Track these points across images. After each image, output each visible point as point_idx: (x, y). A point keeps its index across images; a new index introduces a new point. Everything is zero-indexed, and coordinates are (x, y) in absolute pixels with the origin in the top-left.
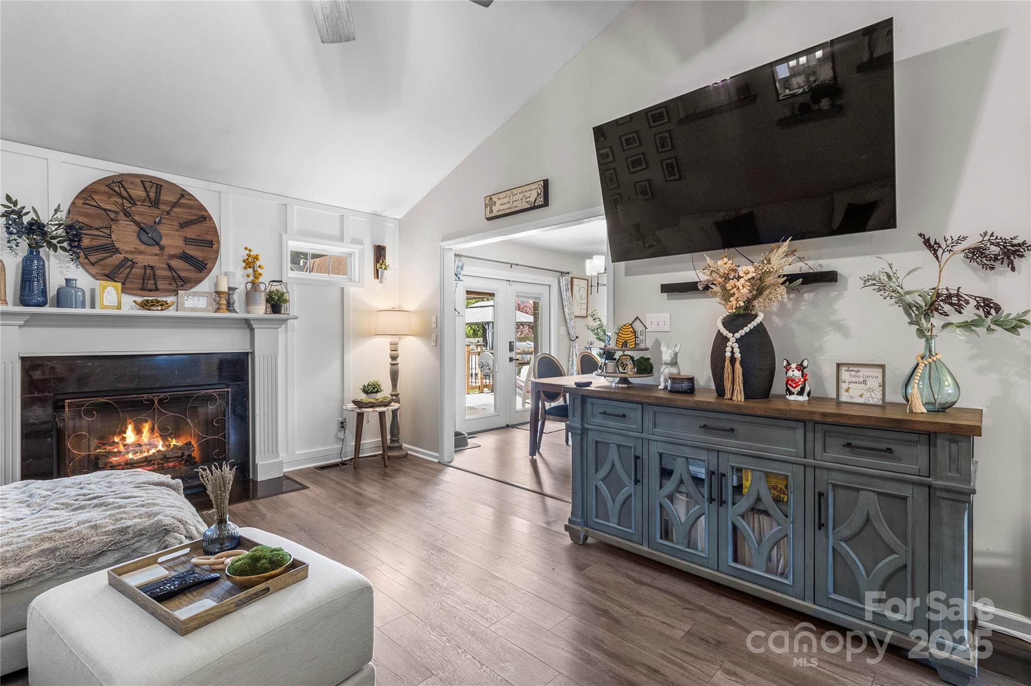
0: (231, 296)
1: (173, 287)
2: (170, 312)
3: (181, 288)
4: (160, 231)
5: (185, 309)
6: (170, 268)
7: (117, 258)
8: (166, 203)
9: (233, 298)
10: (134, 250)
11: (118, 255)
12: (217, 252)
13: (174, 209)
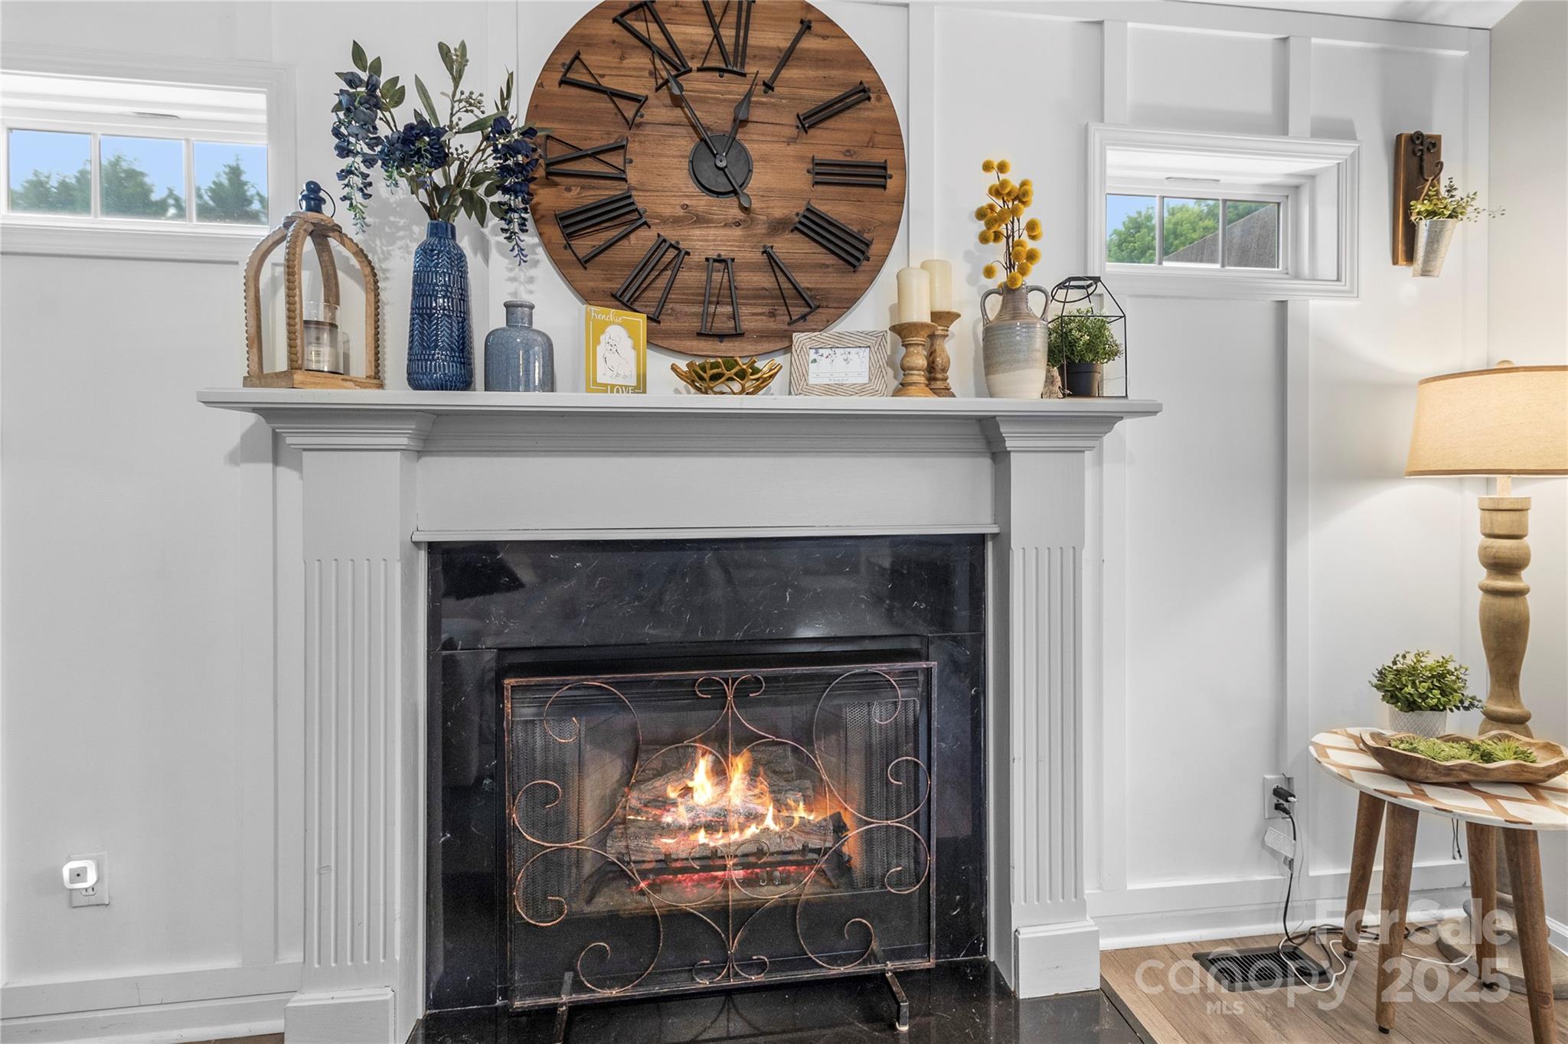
0: (938, 342)
1: (780, 323)
2: (774, 399)
3: (801, 323)
4: (747, 146)
5: (809, 390)
6: (772, 262)
7: (641, 241)
8: (761, 57)
9: (943, 350)
10: (681, 212)
11: (643, 233)
12: (900, 200)
13: (785, 73)
